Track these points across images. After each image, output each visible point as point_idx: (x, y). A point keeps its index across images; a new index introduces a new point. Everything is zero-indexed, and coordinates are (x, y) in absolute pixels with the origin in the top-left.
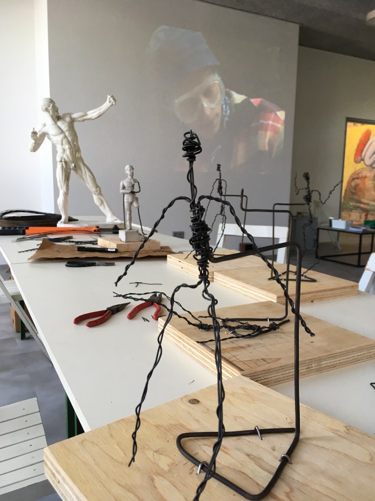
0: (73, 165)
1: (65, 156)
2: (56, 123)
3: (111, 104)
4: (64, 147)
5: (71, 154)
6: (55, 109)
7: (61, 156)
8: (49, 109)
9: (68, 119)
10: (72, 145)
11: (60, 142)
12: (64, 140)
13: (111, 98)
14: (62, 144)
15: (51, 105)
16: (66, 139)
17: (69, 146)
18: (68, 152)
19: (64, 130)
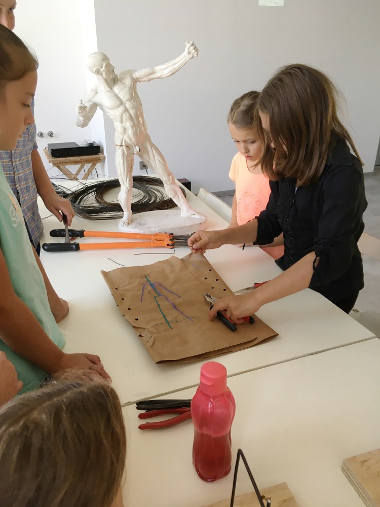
0: (137, 148)
1: (126, 138)
2: (112, 89)
3: (190, 56)
4: (124, 125)
5: (134, 134)
6: (110, 69)
7: (121, 137)
8: (102, 70)
9: (128, 81)
10: (136, 122)
11: (119, 119)
12: (124, 115)
13: (192, 48)
14: (122, 121)
15: (104, 65)
16: (127, 113)
17: (132, 123)
18: (130, 132)
19: (123, 100)
